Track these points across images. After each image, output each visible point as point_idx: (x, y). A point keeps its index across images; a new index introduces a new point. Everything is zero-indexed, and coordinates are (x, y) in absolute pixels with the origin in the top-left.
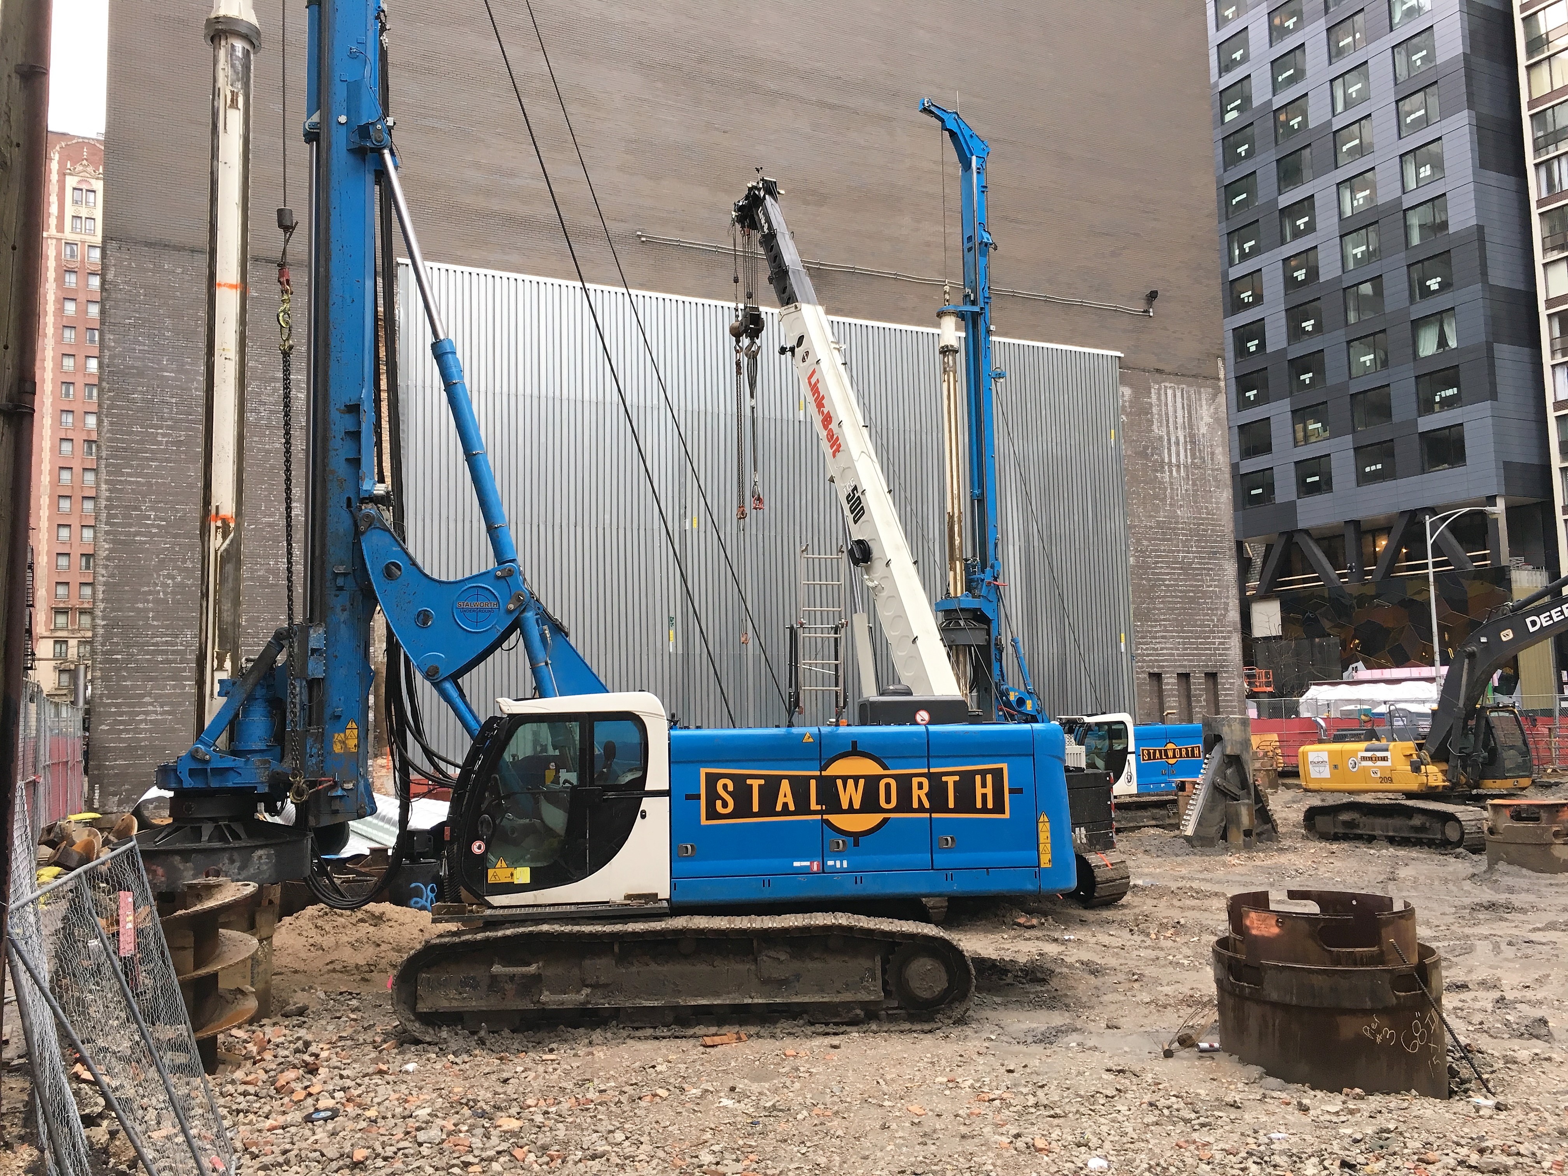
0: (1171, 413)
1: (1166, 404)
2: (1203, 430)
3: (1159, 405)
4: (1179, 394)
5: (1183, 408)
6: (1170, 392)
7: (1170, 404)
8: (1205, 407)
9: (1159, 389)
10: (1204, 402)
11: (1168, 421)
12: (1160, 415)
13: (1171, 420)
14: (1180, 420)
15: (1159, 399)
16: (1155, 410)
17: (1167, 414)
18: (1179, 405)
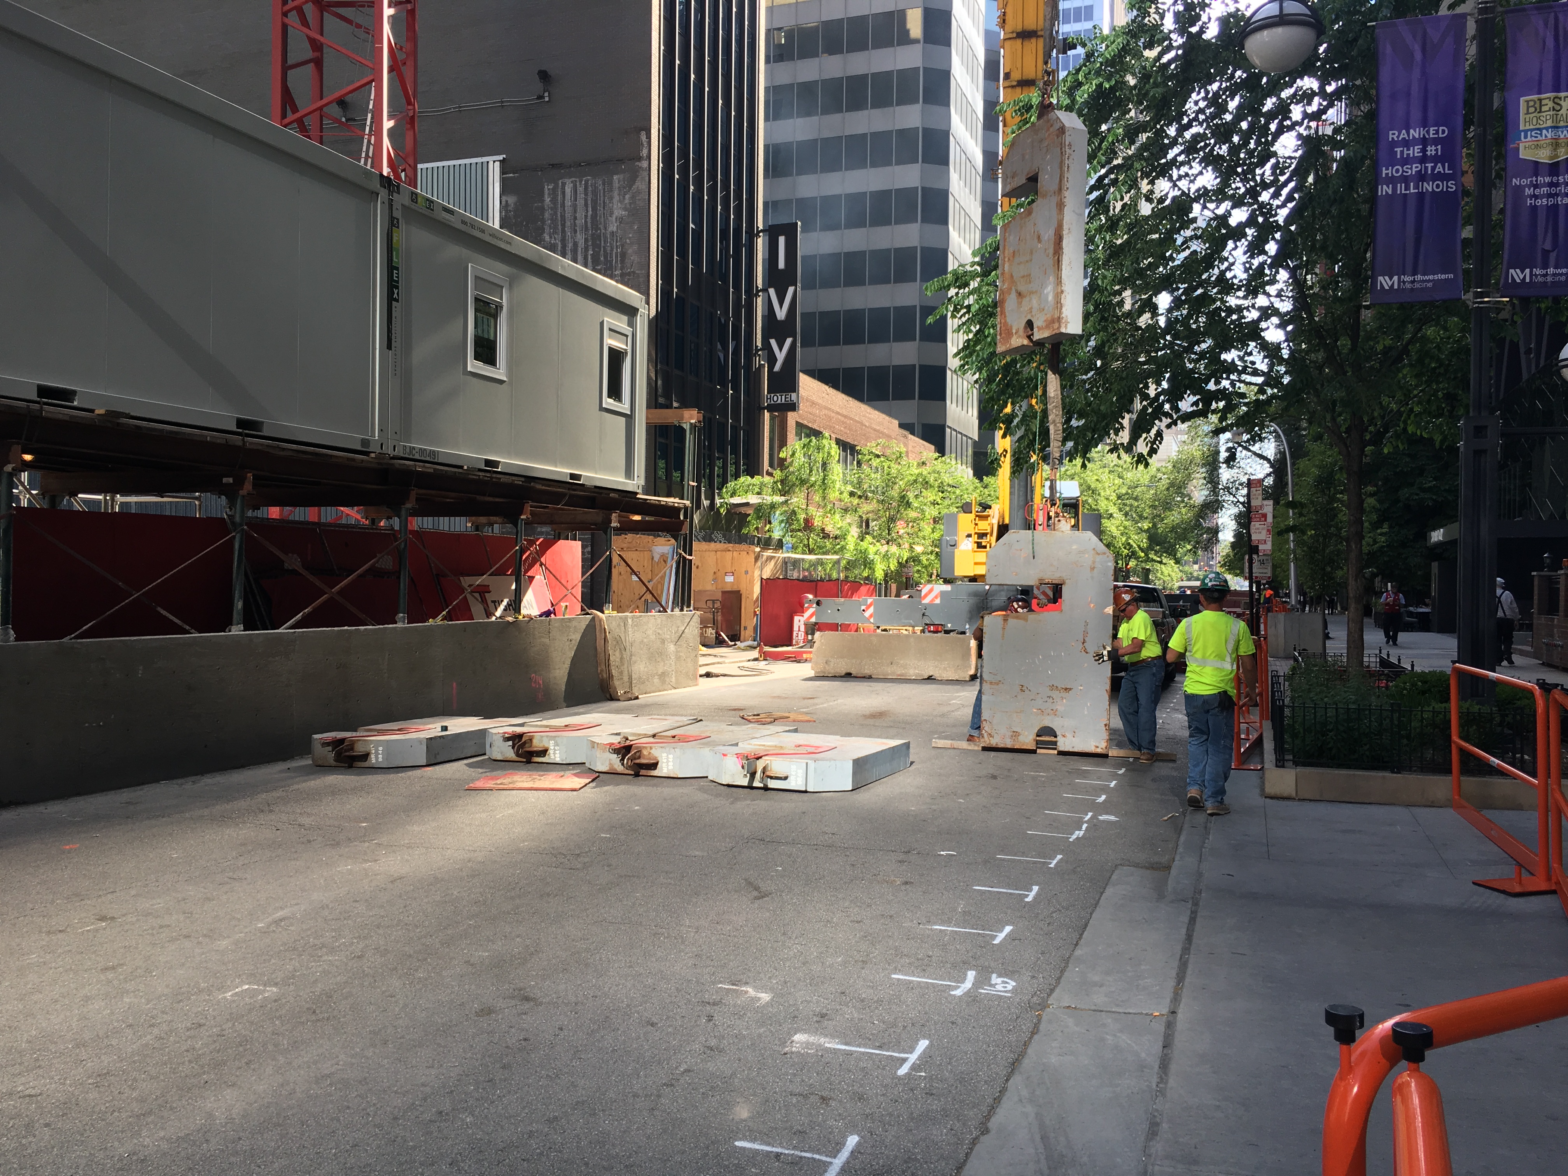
0: (568, 215)
1: (563, 205)
2: (613, 227)
3: (554, 209)
4: (581, 189)
5: (586, 205)
6: (568, 189)
7: (568, 203)
8: (616, 198)
9: (554, 190)
10: (616, 193)
11: (563, 225)
12: (554, 220)
13: (568, 224)
14: (580, 222)
15: (554, 200)
16: (547, 215)
17: (563, 217)
18: (580, 202)
